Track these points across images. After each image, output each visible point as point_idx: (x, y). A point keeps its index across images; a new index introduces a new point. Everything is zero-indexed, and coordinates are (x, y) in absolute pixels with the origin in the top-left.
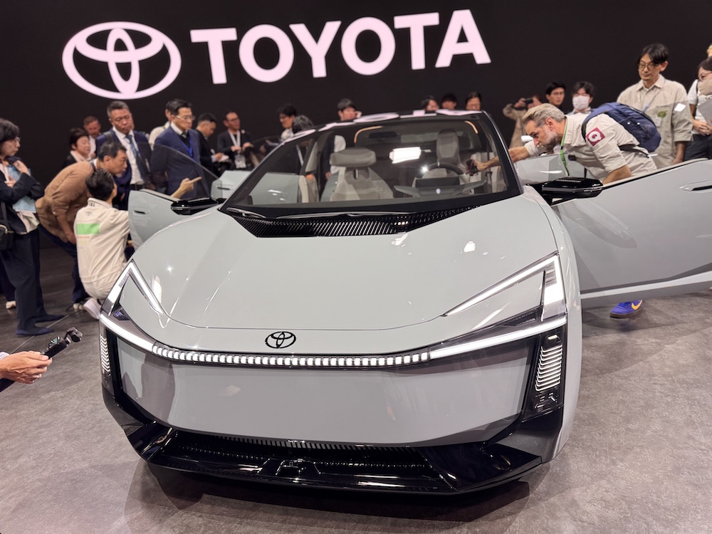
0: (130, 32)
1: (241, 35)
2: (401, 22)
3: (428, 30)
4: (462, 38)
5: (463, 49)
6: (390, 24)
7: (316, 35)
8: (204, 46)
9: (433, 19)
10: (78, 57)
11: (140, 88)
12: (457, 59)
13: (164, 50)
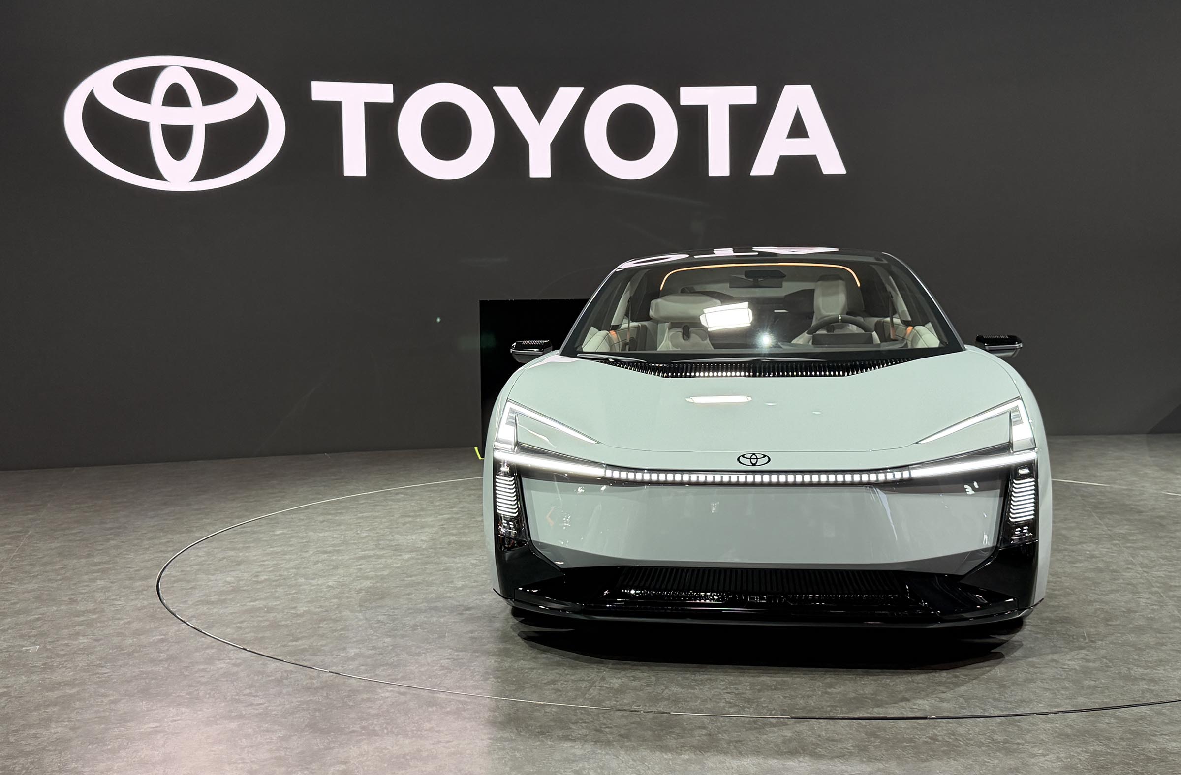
0: (195, 73)
1: (401, 97)
2: (690, 96)
3: (737, 112)
4: (798, 130)
5: (798, 148)
6: (673, 99)
7: (539, 110)
8: (334, 109)
9: (747, 95)
10: (93, 109)
11: (201, 175)
12: (785, 162)
13: (258, 109)
